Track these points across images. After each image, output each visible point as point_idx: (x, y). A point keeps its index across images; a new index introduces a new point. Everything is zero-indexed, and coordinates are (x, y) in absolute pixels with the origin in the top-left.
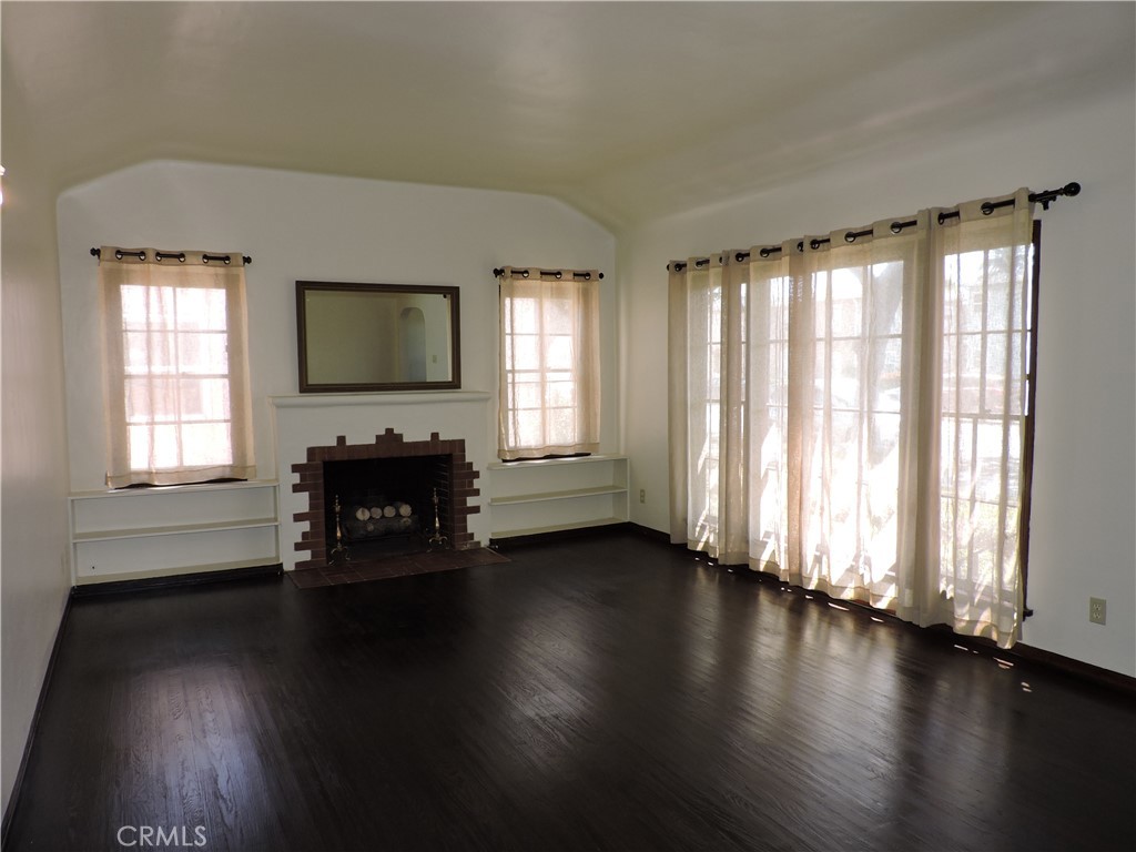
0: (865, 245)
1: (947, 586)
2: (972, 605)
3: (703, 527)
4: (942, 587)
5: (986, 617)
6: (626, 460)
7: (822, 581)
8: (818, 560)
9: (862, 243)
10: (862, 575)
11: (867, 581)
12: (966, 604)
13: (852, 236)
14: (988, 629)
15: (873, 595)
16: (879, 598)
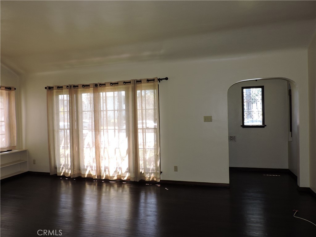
0: (116, 87)
1: (142, 170)
2: (149, 174)
3: (63, 168)
4: (141, 171)
5: (152, 175)
6: (26, 150)
7: (106, 176)
8: (105, 171)
9: (114, 86)
10: (119, 172)
11: (120, 173)
12: (148, 174)
13: (112, 84)
14: (153, 178)
15: (123, 177)
16: (124, 177)
